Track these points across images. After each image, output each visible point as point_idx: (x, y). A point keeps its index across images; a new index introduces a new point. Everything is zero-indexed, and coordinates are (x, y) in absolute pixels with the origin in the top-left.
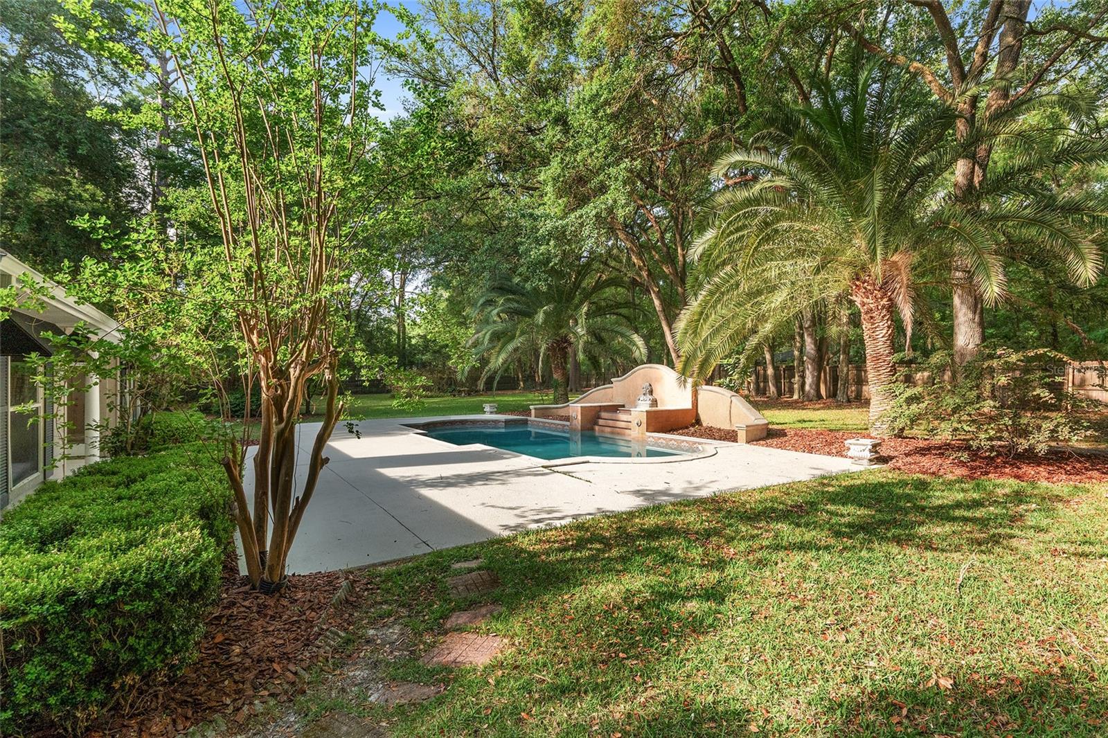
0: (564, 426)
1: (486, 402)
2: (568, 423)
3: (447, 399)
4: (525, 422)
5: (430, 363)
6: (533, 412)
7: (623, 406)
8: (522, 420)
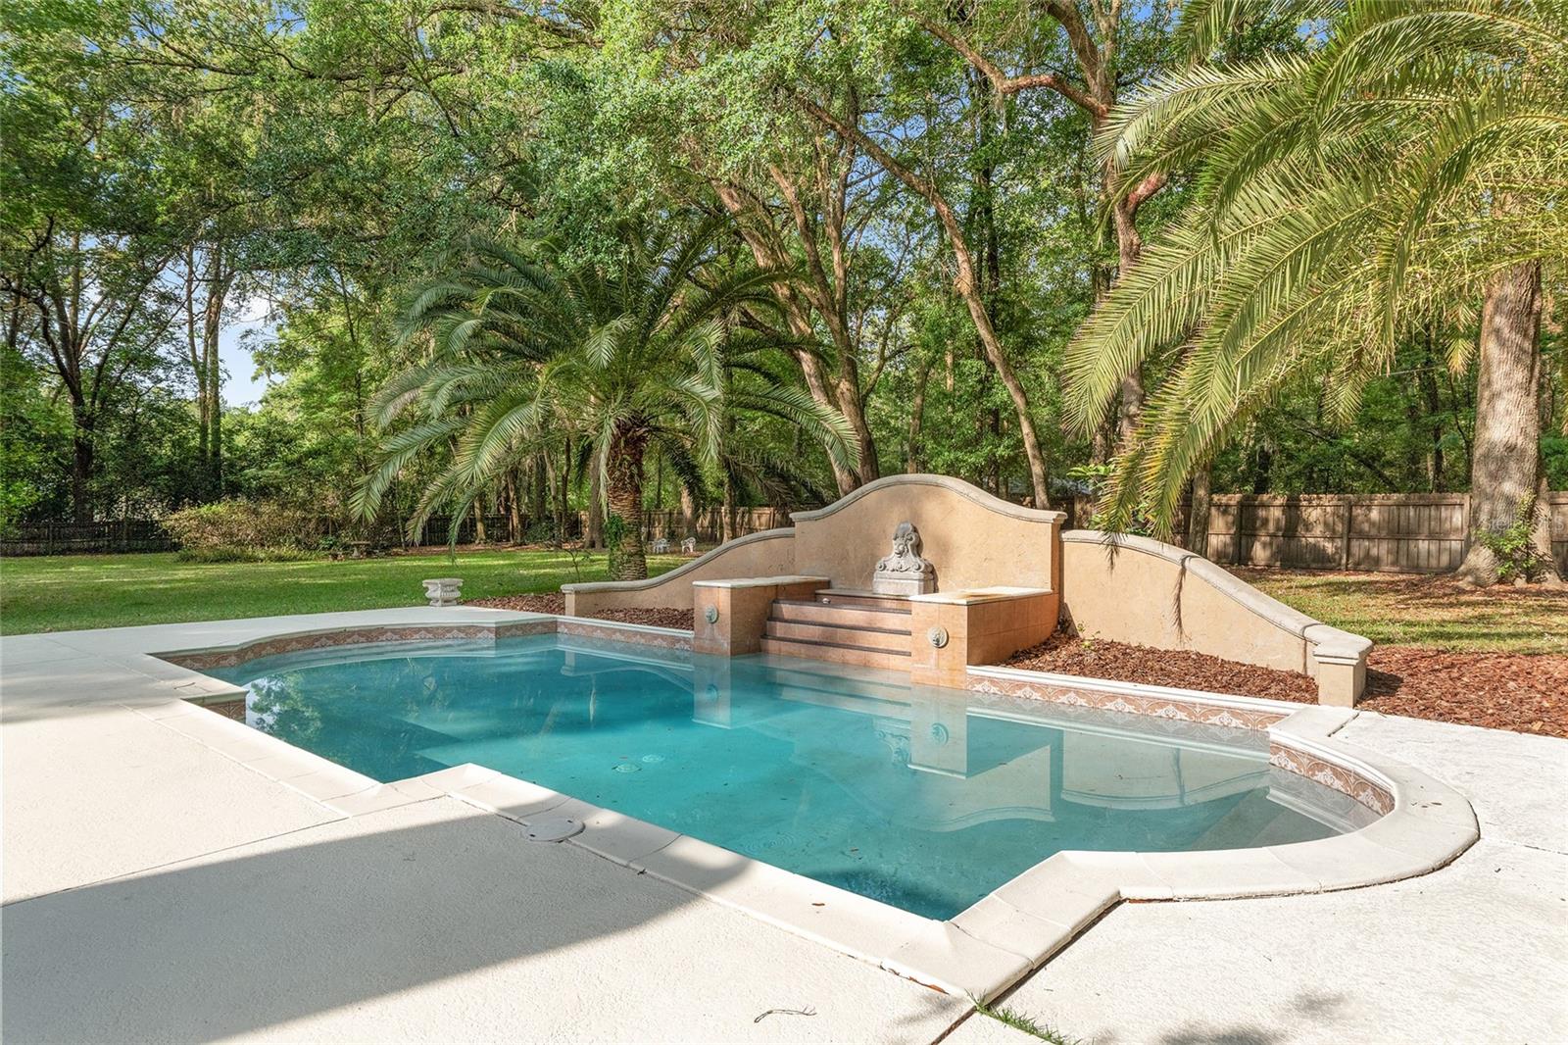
0: (676, 640)
1: (428, 574)
2: (689, 634)
3: (315, 567)
4: (551, 629)
5: (278, 489)
6: (570, 601)
7: (827, 585)
8: (543, 624)
